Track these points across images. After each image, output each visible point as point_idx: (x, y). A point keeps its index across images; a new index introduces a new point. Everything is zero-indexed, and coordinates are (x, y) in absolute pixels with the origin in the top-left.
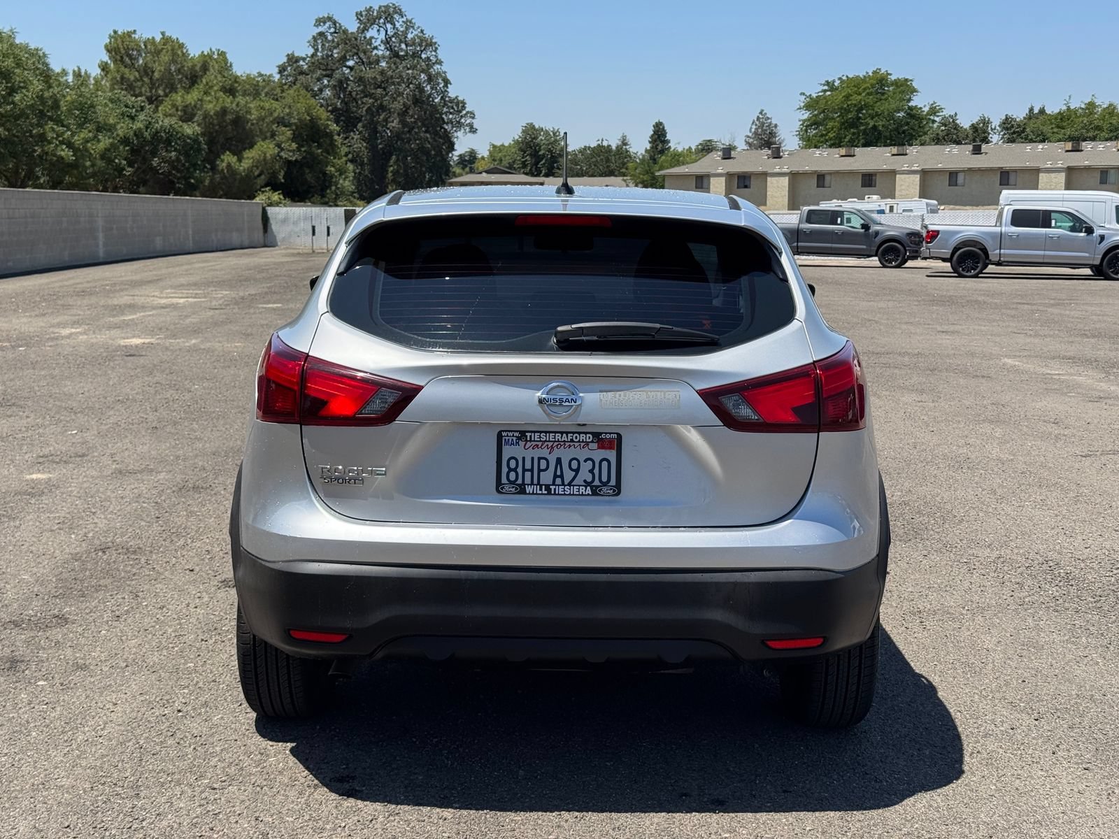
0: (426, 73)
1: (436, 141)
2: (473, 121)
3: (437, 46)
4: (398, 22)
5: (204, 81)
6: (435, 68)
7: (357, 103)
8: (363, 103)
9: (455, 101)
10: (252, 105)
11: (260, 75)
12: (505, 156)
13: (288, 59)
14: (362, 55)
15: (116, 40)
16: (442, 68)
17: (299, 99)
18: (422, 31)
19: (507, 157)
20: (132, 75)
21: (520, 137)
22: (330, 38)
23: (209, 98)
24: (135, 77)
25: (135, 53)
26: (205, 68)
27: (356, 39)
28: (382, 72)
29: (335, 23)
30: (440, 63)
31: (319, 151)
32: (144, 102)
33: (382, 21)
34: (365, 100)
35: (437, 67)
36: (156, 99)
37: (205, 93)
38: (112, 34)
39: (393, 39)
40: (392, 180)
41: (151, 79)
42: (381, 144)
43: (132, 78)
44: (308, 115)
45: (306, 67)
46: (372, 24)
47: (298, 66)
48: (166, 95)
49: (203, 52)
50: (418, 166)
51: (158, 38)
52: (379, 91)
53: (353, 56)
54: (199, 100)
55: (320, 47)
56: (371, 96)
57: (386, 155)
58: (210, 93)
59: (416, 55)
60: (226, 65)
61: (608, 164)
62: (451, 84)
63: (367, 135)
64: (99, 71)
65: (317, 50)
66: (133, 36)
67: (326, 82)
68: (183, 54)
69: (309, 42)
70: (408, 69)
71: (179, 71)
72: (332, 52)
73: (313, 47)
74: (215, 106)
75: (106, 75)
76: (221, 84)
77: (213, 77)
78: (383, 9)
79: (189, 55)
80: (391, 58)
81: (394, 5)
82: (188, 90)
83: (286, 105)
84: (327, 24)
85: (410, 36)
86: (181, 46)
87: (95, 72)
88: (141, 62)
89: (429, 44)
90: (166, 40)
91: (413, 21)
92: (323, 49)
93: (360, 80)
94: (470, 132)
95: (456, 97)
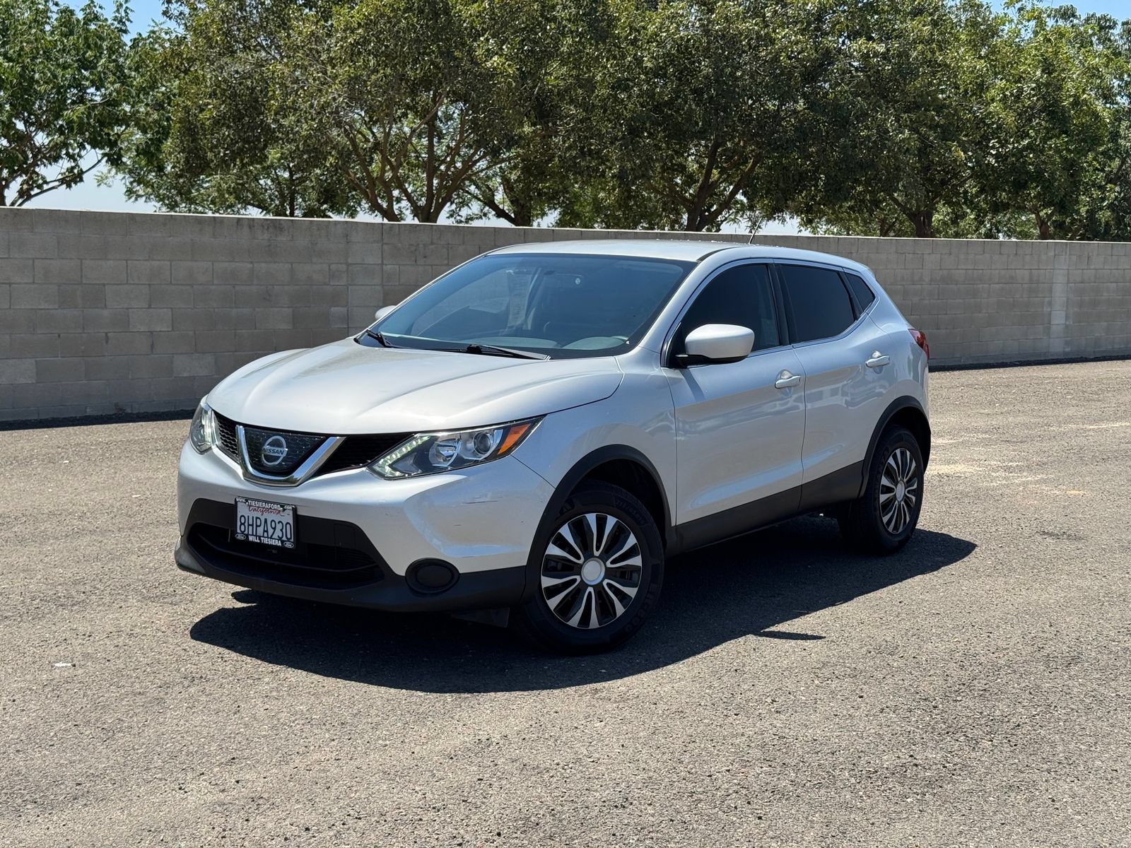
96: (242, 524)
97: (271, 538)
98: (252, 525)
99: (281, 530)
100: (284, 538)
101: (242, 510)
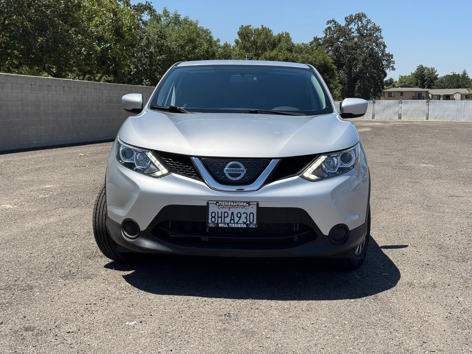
0: (375, 43)
1: (379, 73)
2: (394, 65)
3: (381, 30)
4: (364, 20)
5: (279, 46)
6: (379, 40)
7: (343, 57)
8: (346, 57)
9: (388, 55)
10: (299, 56)
11: (303, 44)
12: (407, 81)
13: (314, 39)
14: (347, 36)
15: (242, 29)
16: (383, 40)
17: (320, 54)
18: (374, 24)
19: (408, 81)
20: (248, 45)
21: (416, 71)
22: (333, 29)
23: (280, 54)
24: (250, 45)
25: (250, 35)
26: (280, 41)
27: (344, 29)
28: (356, 43)
29: (335, 22)
30: (382, 38)
31: (328, 77)
32: (252, 55)
33: (356, 20)
34: (347, 56)
35: (380, 40)
36: (258, 55)
37: (279, 51)
38: (241, 27)
39: (361, 28)
40: (357, 91)
41: (256, 46)
42: (353, 75)
43: (248, 46)
44: (323, 61)
45: (321, 42)
46: (352, 22)
47: (319, 42)
48: (262, 53)
49: (279, 33)
50: (370, 84)
51: (260, 28)
52: (354, 51)
53: (343, 37)
54: (276, 54)
55: (328, 33)
56: (350, 54)
57: (355, 80)
58: (281, 51)
59: (371, 35)
60: (289, 39)
61: (458, 83)
62: (386, 47)
63: (347, 71)
64: (234, 44)
65: (327, 35)
66: (250, 27)
67: (330, 48)
68: (270, 34)
69: (323, 31)
70: (367, 41)
71: (268, 42)
72: (334, 35)
73: (325, 34)
74: (283, 57)
75: (237, 45)
76: (286, 47)
77: (283, 44)
78: (357, 15)
79: (273, 35)
80: (360, 37)
81: (362, 13)
82: (272, 50)
83: (314, 57)
84: (332, 23)
85: (369, 27)
86: (270, 31)
87: (233, 44)
88: (252, 39)
89: (378, 30)
90: (264, 29)
91: (371, 20)
92: (329, 34)
93: (346, 47)
94: (392, 70)
95: (389, 53)
96: (212, 217)
97: (237, 223)
98: (221, 217)
99: (246, 218)
100: (248, 222)
101: (212, 209)
